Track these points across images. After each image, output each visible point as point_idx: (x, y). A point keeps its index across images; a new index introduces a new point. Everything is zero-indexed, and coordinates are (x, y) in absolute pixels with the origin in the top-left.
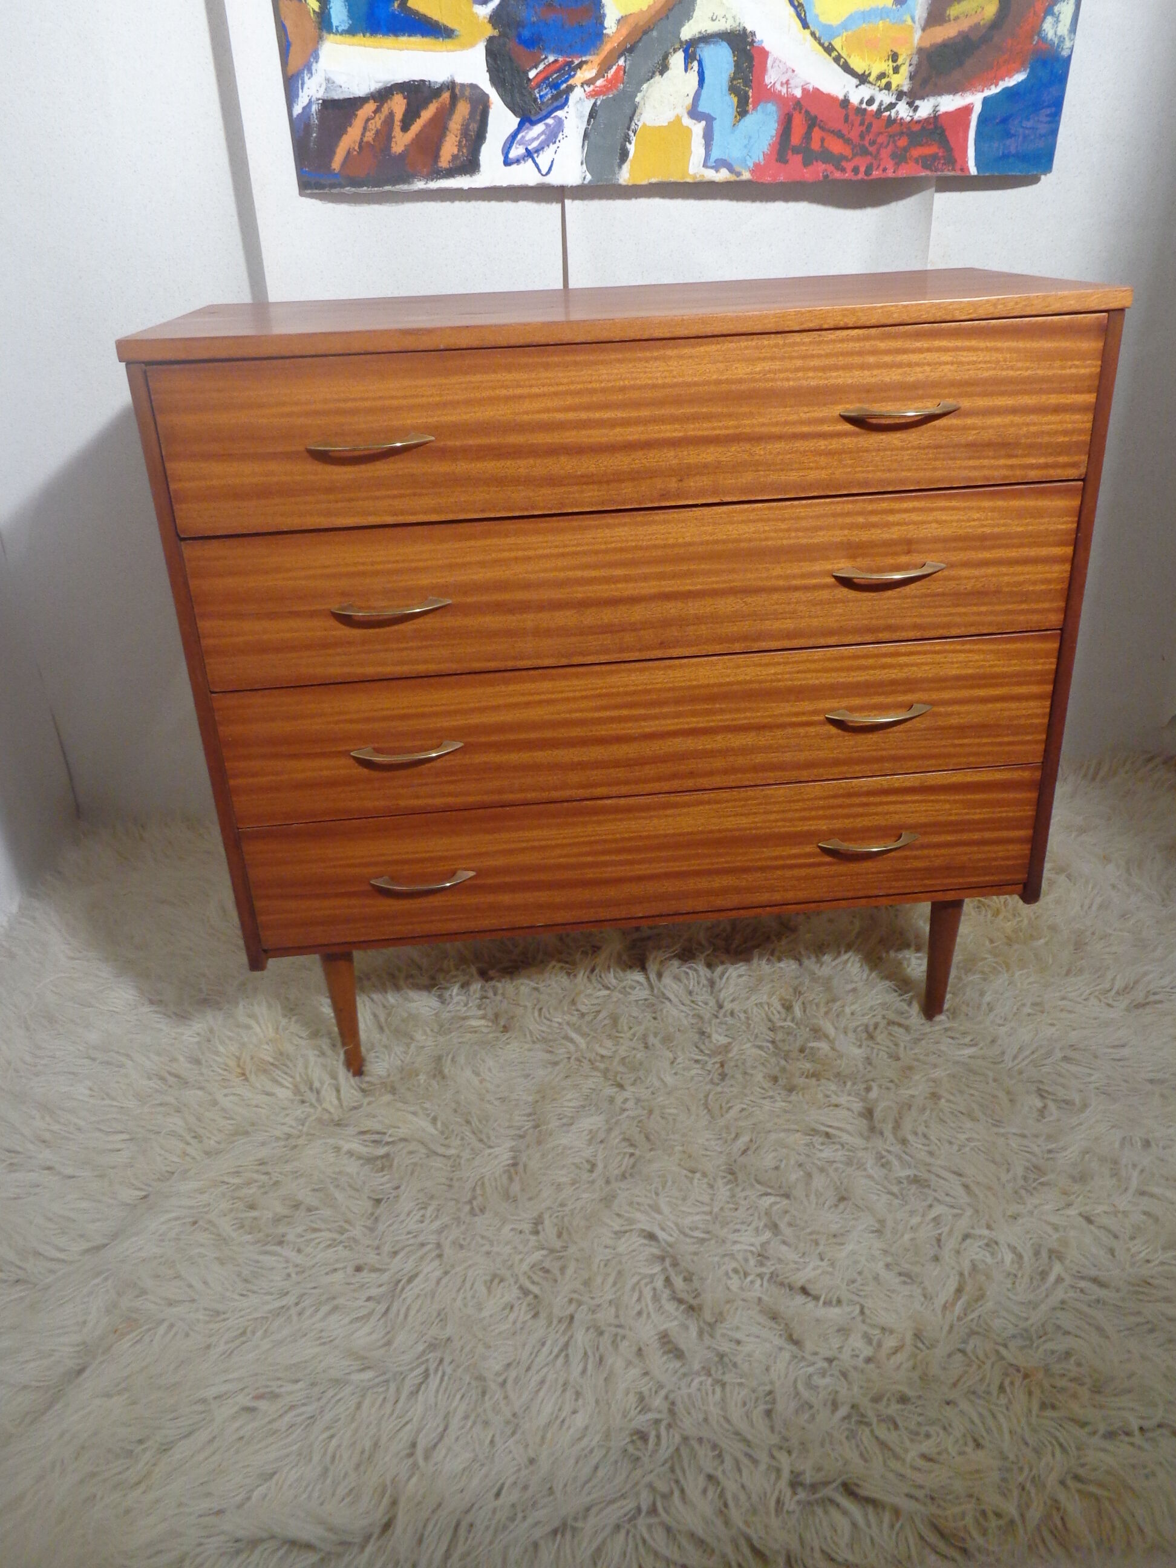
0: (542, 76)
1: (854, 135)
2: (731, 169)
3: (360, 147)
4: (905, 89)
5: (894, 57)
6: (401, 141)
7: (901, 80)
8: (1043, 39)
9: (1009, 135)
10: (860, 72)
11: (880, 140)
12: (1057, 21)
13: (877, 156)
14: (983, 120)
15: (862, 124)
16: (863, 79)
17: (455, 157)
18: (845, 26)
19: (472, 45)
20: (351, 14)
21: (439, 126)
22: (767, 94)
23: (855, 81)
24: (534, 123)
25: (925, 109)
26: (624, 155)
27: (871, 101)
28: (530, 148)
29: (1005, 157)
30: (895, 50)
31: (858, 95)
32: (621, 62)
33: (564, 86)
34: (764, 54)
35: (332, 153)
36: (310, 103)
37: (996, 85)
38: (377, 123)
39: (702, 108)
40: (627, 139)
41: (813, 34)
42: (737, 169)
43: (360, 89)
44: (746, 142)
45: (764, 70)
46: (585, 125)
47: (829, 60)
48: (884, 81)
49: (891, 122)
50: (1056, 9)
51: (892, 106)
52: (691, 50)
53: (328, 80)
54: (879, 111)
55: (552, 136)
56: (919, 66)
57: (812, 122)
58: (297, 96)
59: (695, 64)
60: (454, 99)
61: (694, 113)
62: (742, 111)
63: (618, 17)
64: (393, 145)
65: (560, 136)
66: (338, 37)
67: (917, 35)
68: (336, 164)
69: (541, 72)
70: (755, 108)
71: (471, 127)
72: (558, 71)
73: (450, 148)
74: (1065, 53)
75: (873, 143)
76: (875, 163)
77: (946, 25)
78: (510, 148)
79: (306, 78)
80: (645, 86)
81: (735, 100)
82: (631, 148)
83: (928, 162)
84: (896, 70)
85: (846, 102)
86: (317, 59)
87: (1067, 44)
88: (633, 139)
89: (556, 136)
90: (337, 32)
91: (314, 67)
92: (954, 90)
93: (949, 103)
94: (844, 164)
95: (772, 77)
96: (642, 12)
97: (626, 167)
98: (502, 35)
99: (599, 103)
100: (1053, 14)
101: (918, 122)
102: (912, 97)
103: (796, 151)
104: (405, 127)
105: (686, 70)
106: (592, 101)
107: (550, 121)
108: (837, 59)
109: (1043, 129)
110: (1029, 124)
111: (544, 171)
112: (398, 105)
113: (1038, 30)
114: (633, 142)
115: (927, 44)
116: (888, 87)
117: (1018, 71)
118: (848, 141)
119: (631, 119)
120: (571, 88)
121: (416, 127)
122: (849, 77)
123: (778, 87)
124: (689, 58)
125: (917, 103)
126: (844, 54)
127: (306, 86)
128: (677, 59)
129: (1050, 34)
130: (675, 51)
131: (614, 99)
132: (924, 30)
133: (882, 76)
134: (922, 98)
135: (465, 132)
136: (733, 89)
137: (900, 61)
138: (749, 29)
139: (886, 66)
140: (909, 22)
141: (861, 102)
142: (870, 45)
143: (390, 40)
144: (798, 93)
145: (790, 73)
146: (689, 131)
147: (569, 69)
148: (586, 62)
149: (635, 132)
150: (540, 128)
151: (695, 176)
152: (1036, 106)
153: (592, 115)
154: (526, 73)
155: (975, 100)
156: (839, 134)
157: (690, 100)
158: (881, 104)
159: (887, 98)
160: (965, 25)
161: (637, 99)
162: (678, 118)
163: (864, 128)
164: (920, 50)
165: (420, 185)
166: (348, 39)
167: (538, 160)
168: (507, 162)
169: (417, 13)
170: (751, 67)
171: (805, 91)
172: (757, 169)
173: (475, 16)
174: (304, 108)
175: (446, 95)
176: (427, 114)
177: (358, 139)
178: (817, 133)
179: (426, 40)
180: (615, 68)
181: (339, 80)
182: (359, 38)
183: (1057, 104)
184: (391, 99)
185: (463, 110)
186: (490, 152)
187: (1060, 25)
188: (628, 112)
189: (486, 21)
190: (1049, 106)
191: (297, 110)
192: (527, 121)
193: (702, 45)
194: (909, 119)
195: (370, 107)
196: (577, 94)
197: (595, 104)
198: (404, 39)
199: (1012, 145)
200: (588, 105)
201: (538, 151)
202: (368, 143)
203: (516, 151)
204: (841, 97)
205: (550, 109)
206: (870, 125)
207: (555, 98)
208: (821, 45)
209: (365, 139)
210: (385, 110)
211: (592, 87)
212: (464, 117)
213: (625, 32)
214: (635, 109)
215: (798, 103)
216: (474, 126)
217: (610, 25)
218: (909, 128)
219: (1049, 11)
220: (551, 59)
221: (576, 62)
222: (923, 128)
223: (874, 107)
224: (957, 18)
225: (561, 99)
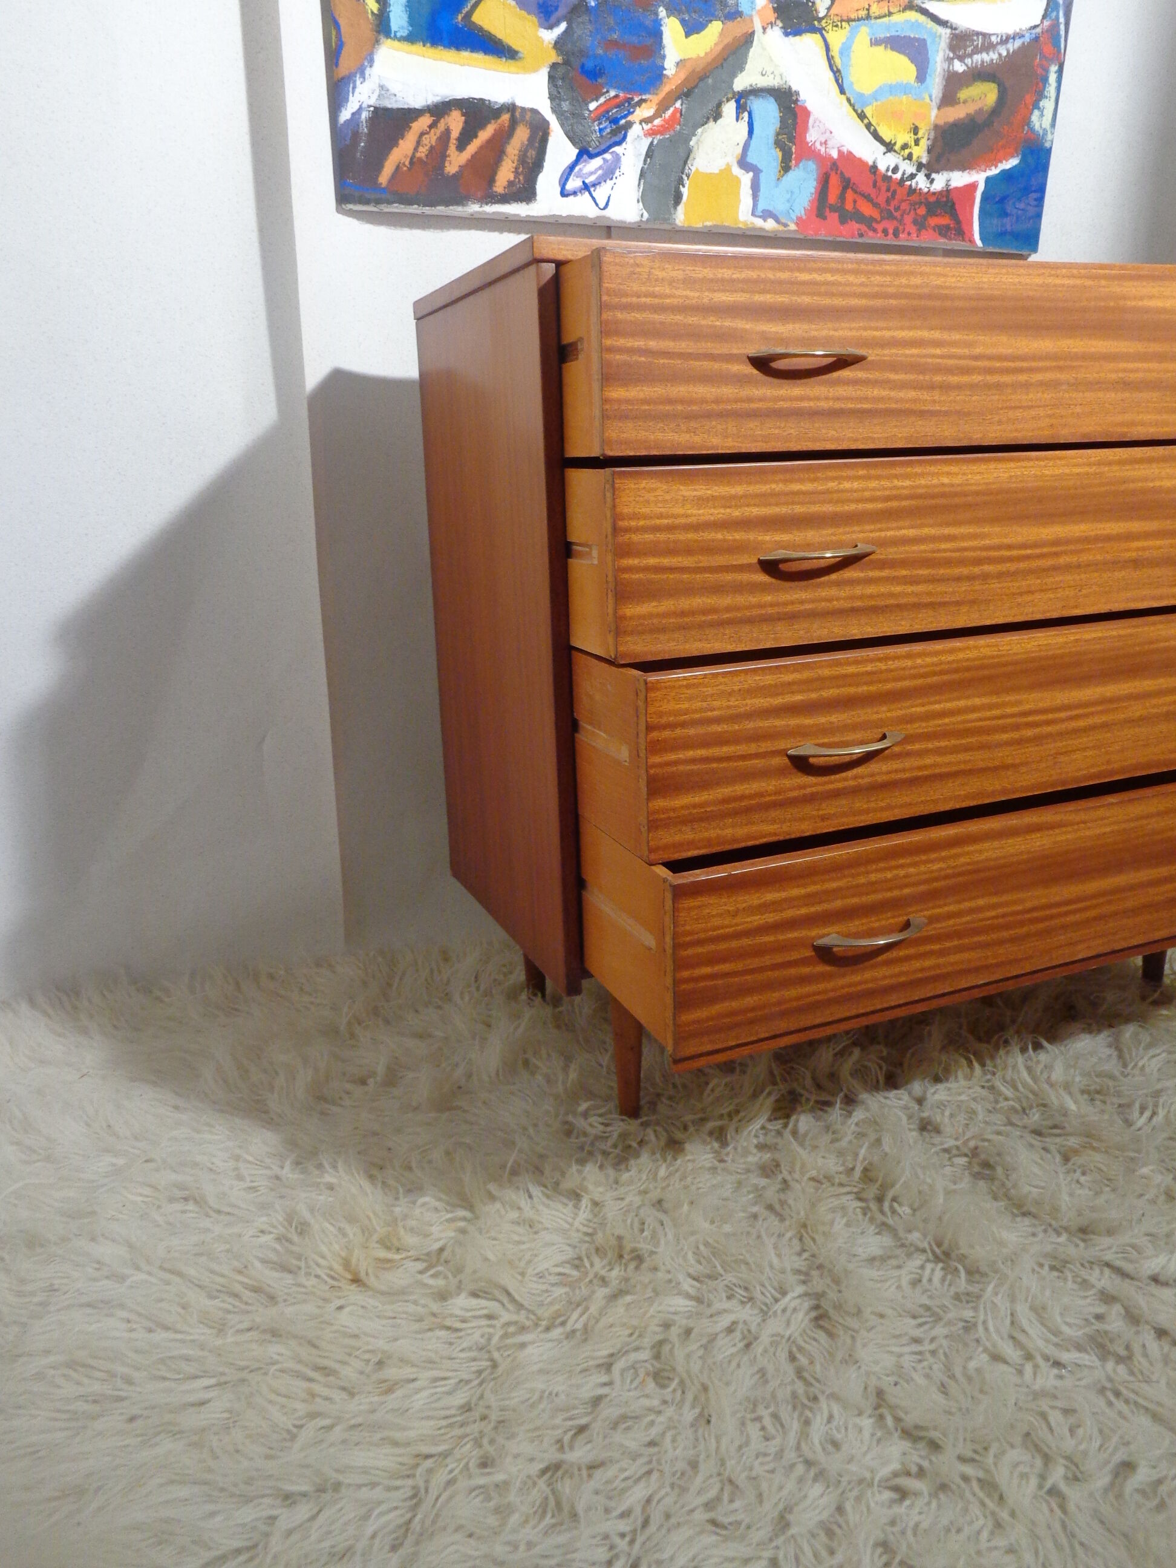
0: (602, 109)
1: (881, 200)
2: (778, 221)
3: (412, 162)
4: (924, 161)
5: (916, 130)
6: (456, 161)
7: (920, 152)
8: (1032, 130)
9: (1005, 214)
10: (888, 140)
11: (904, 206)
12: (1042, 115)
13: (901, 221)
14: (985, 198)
15: (888, 190)
16: (889, 147)
17: (511, 183)
18: (875, 96)
19: (535, 70)
20: (412, 20)
21: (496, 148)
22: (809, 152)
23: (883, 149)
24: (592, 156)
25: (940, 182)
26: (678, 198)
27: (895, 170)
28: (587, 181)
29: (1003, 234)
30: (917, 124)
31: (885, 162)
32: (678, 104)
33: (623, 122)
34: (807, 113)
35: (379, 167)
36: (360, 109)
37: (996, 167)
38: (431, 139)
39: (751, 158)
40: (681, 182)
41: (849, 100)
42: (783, 220)
43: (417, 102)
44: (788, 196)
45: (806, 129)
46: (640, 164)
47: (860, 126)
48: (907, 151)
49: (912, 191)
50: (1041, 104)
51: (912, 176)
52: (742, 100)
53: (382, 87)
54: (902, 180)
55: (609, 173)
56: (935, 140)
57: (847, 184)
58: (347, 100)
59: (746, 114)
60: (514, 123)
61: (743, 163)
62: (786, 168)
63: (678, 60)
64: (447, 164)
65: (617, 173)
66: (396, 43)
67: (934, 112)
68: (384, 178)
69: (601, 105)
70: (797, 165)
71: (529, 154)
72: (618, 106)
73: (505, 174)
74: (1047, 145)
75: (897, 209)
76: (901, 228)
77: (957, 107)
78: (567, 179)
79: (358, 82)
80: (700, 130)
81: (780, 154)
82: (685, 191)
83: (943, 231)
84: (917, 142)
85: (874, 168)
86: (371, 62)
87: (1049, 137)
88: (687, 182)
89: (613, 173)
90: (395, 38)
91: (368, 71)
92: (963, 167)
93: (959, 179)
94: (874, 225)
95: (813, 136)
96: (699, 58)
97: (681, 208)
98: (566, 62)
99: (655, 142)
100: (1039, 108)
101: (934, 194)
102: (930, 168)
103: (833, 209)
104: (461, 146)
105: (737, 120)
106: (650, 139)
107: (607, 156)
108: (868, 126)
109: (1032, 211)
110: (1022, 206)
111: (602, 205)
112: (455, 122)
113: (1027, 121)
114: (687, 186)
115: (941, 122)
116: (910, 157)
117: (1013, 156)
118: (876, 205)
119: (685, 163)
120: (629, 125)
121: (472, 148)
122: (877, 144)
123: (818, 145)
124: (741, 108)
125: (934, 176)
126: (874, 123)
127: (357, 91)
128: (729, 109)
129: (1037, 127)
130: (728, 100)
131: (670, 140)
132: (939, 108)
133: (905, 146)
134: (938, 172)
135: (522, 159)
136: (778, 144)
137: (920, 135)
138: (794, 88)
139: (909, 138)
140: (927, 99)
141: (887, 170)
142: (896, 116)
143: (451, 54)
144: (835, 155)
145: (828, 134)
146: (738, 181)
147: (629, 106)
148: (644, 101)
149: (688, 176)
150: (597, 162)
151: (745, 223)
152: (1026, 190)
153: (649, 154)
154: (587, 104)
155: (979, 177)
156: (867, 197)
157: (739, 150)
158: (904, 174)
159: (908, 168)
160: (971, 109)
161: (692, 143)
162: (728, 168)
163: (889, 194)
164: (936, 127)
165: (474, 208)
166: (406, 46)
167: (594, 194)
168: (564, 194)
169: (481, 29)
170: (795, 124)
171: (840, 152)
172: (799, 222)
173: (540, 40)
174: (353, 114)
175: (506, 117)
176: (485, 135)
177: (410, 153)
178: (850, 195)
179: (489, 59)
180: (672, 109)
181: (394, 88)
182: (418, 48)
183: (1042, 189)
184: (449, 115)
185: (522, 134)
186: (547, 182)
187: (1044, 118)
188: (683, 155)
189: (551, 46)
190: (1035, 191)
191: (345, 115)
192: (585, 153)
193: (752, 98)
194: (926, 190)
195: (425, 121)
196: (636, 131)
197: (652, 143)
198: (466, 54)
199: (1008, 224)
200: (645, 143)
201: (594, 185)
202: (420, 159)
203: (574, 183)
204: (871, 163)
205: (608, 144)
206: (895, 192)
207: (614, 133)
208: (855, 111)
209: (418, 155)
210: (442, 126)
211: (650, 126)
212: (522, 143)
213: (683, 76)
214: (689, 152)
215: (835, 164)
216: (532, 153)
217: (670, 67)
218: (926, 199)
219: (1036, 105)
220: (612, 93)
221: (636, 99)
222: (938, 201)
223: (898, 176)
224: (965, 102)
225: (619, 134)
